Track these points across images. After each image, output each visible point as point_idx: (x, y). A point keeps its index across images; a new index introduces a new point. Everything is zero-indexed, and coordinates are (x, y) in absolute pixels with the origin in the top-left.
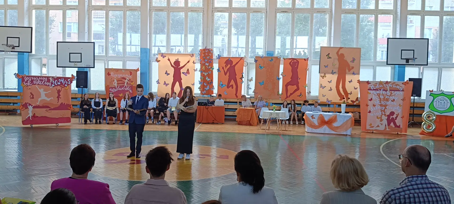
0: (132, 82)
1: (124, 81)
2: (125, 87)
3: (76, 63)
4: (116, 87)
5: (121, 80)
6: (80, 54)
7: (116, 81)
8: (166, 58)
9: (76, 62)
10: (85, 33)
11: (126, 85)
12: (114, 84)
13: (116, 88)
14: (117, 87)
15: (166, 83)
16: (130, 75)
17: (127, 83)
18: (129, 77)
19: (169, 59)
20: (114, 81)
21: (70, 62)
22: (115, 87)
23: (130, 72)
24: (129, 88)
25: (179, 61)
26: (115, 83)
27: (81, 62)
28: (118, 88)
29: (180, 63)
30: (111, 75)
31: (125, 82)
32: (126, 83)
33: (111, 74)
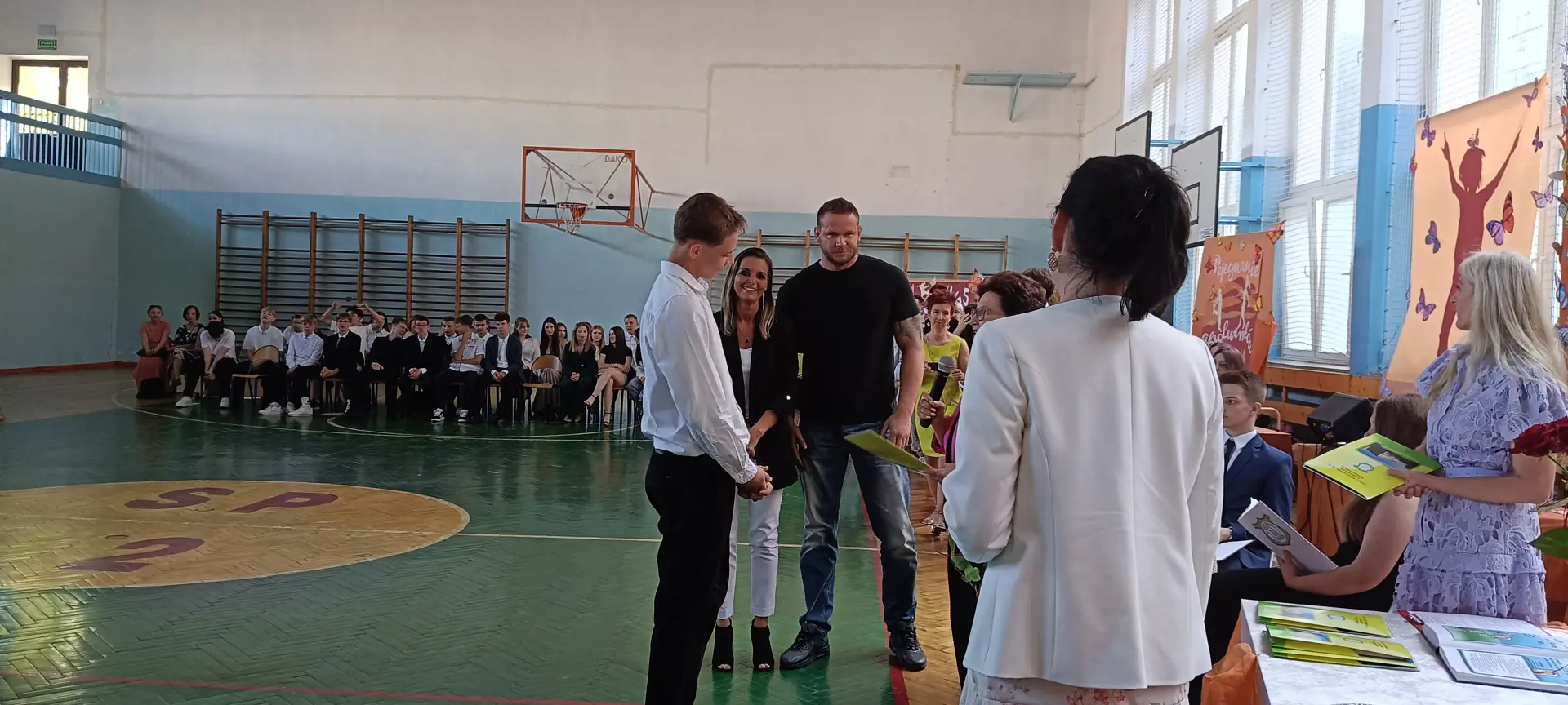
0: (1257, 296)
1: (1239, 297)
2: (1239, 325)
4: (1219, 325)
5: (1234, 293)
6: (1197, 189)
7: (1219, 299)
8: (1438, 143)
11: (1242, 315)
12: (1215, 311)
13: (1219, 329)
14: (1222, 329)
15: (1427, 304)
16: (1254, 262)
17: (1247, 302)
18: (1252, 275)
19: (1446, 144)
20: (1216, 295)
22: (1217, 323)
23: (1256, 245)
24: (1248, 332)
25: (1480, 146)
26: (1217, 308)
28: (1224, 330)
29: (1484, 160)
30: (1215, 271)
31: (1242, 300)
32: (1243, 308)
33: (1216, 267)
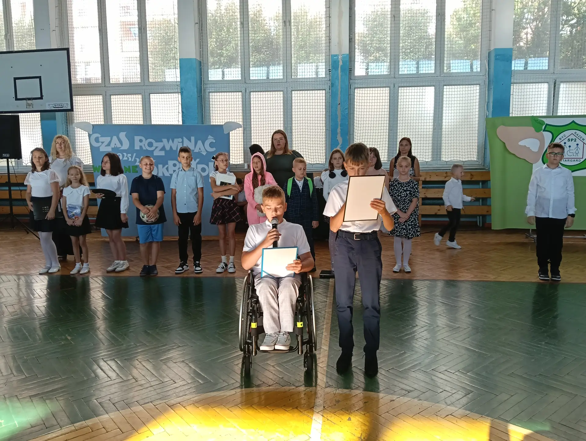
3: (30, 102)
6: (38, 79)
9: (29, 99)
10: (51, 30)
21: (17, 99)
27: (41, 98)
